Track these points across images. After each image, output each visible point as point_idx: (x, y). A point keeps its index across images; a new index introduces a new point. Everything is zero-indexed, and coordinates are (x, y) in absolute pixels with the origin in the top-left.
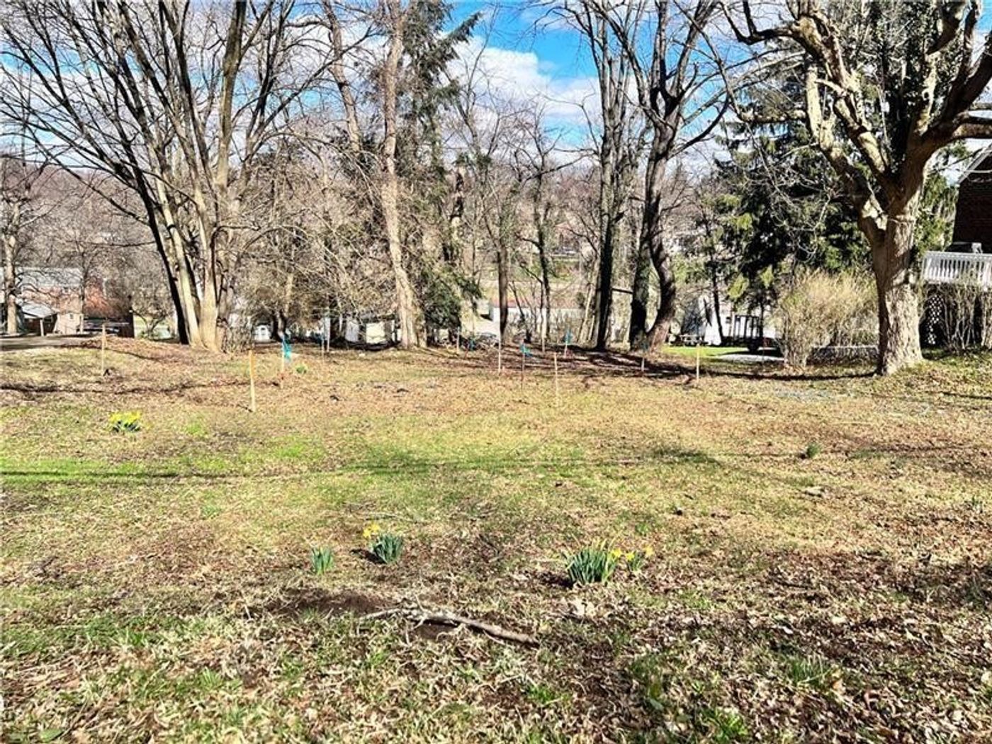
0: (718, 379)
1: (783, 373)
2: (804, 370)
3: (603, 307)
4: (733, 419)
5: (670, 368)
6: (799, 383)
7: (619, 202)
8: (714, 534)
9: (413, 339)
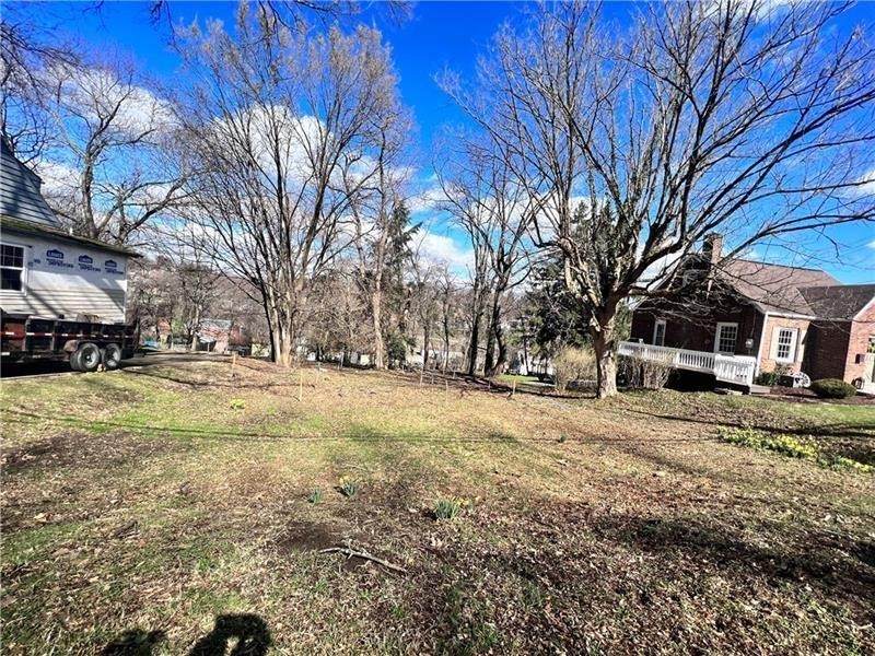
0: (523, 395)
1: (554, 393)
2: (564, 393)
3: (473, 355)
4: (528, 418)
5: (502, 387)
6: (561, 400)
7: (482, 307)
8: (511, 485)
9: (382, 365)
